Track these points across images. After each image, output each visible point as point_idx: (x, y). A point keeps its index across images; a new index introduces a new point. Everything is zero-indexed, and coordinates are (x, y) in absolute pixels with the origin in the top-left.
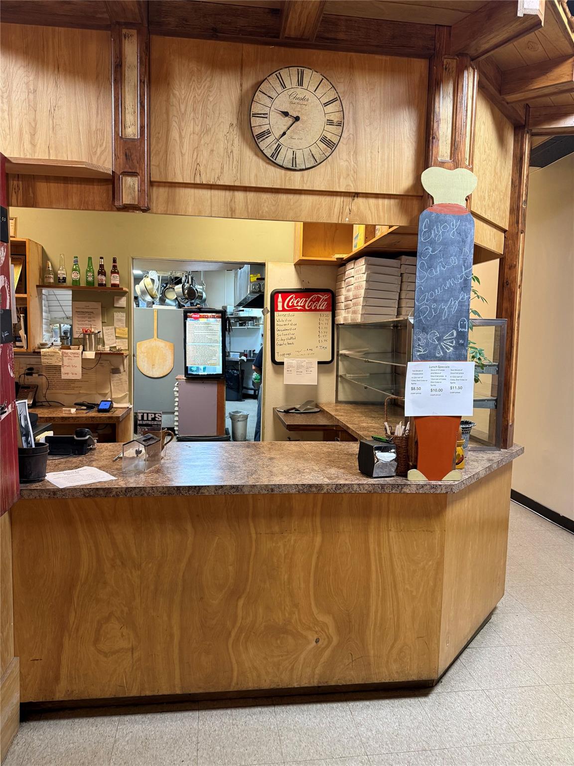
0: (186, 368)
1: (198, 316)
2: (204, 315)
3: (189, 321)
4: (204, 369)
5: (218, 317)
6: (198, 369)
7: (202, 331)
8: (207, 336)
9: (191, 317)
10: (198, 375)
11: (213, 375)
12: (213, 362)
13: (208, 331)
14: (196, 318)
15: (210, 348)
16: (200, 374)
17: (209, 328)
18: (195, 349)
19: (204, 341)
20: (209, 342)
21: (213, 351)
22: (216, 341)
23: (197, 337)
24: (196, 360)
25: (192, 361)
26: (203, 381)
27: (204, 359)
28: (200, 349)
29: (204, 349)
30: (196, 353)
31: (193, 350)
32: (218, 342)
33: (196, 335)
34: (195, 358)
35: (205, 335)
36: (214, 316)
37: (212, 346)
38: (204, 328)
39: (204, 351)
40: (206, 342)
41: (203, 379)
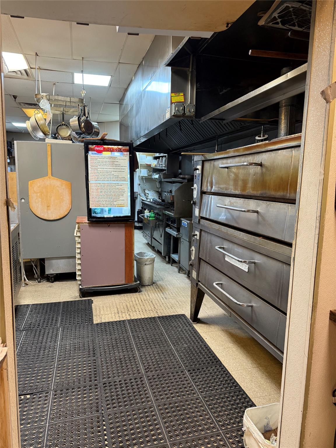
0: (89, 211)
1: (102, 149)
3: (91, 154)
4: (109, 211)
5: (125, 151)
6: (102, 210)
7: (107, 167)
9: (93, 150)
11: (120, 217)
12: (120, 202)
15: (117, 187)
16: (105, 216)
17: (116, 163)
18: (99, 187)
19: (109, 178)
20: (115, 180)
21: (120, 191)
22: (124, 178)
23: (101, 173)
24: (100, 201)
25: (96, 202)
26: (109, 225)
27: (110, 199)
28: (105, 187)
29: (110, 187)
30: (101, 192)
31: (97, 189)
32: (125, 180)
33: (101, 172)
34: (100, 198)
35: (110, 172)
36: (121, 149)
37: (120, 184)
38: (110, 164)
39: (110, 190)
40: (112, 180)
41: (109, 222)
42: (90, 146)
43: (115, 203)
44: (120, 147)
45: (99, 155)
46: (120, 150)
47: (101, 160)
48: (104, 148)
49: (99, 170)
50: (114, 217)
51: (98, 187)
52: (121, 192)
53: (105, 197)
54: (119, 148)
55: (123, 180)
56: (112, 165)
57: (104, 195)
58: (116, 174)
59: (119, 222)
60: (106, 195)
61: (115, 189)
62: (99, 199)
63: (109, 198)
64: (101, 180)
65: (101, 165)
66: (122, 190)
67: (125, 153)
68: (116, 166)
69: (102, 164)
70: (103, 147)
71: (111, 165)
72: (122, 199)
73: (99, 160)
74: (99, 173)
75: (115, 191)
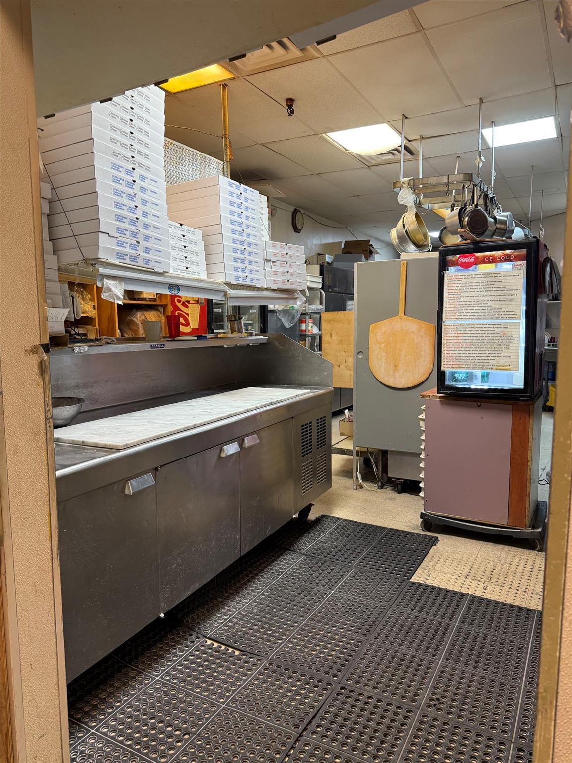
0: (441, 375)
1: (472, 260)
2: (485, 257)
3: (452, 273)
4: (483, 376)
5: (518, 258)
6: (470, 377)
7: (478, 293)
8: (489, 303)
9: (455, 264)
10: (469, 389)
11: (503, 391)
12: (502, 361)
13: (494, 293)
14: (466, 266)
15: (497, 331)
16: (473, 387)
17: (497, 284)
18: (461, 332)
19: (482, 314)
20: (494, 317)
21: (503, 338)
22: (512, 313)
23: (466, 306)
24: (462, 358)
25: (455, 360)
26: (479, 404)
27: (482, 355)
28: (472, 332)
29: (482, 332)
30: (464, 341)
31: (456, 335)
32: (515, 316)
33: (466, 303)
34: (461, 352)
35: (485, 302)
36: (509, 256)
37: (502, 326)
38: (484, 287)
39: (482, 338)
40: (487, 317)
41: (479, 399)
42: (450, 258)
43: (491, 362)
44: (508, 252)
45: (465, 273)
46: (508, 259)
47: (468, 280)
48: (477, 258)
49: (462, 299)
50: (489, 390)
51: (459, 332)
52: (504, 341)
53: (471, 349)
54: (506, 255)
55: (510, 316)
56: (489, 289)
57: (469, 346)
58: (495, 305)
59: (499, 401)
60: (473, 347)
61: (492, 335)
62: (459, 355)
63: (480, 352)
64: (466, 317)
65: (467, 290)
66: (506, 338)
67: (518, 263)
68: (497, 289)
69: (469, 287)
70: (475, 256)
71: (487, 289)
72: (506, 354)
73: (465, 281)
74: (462, 306)
75: (492, 338)
